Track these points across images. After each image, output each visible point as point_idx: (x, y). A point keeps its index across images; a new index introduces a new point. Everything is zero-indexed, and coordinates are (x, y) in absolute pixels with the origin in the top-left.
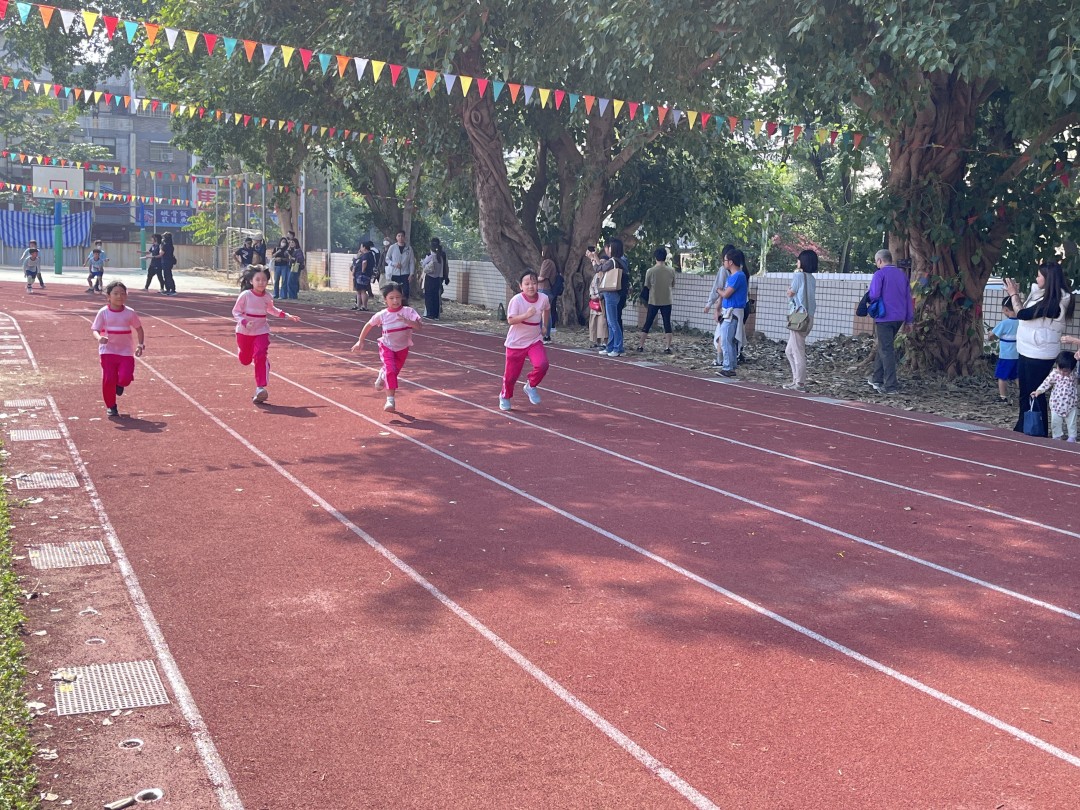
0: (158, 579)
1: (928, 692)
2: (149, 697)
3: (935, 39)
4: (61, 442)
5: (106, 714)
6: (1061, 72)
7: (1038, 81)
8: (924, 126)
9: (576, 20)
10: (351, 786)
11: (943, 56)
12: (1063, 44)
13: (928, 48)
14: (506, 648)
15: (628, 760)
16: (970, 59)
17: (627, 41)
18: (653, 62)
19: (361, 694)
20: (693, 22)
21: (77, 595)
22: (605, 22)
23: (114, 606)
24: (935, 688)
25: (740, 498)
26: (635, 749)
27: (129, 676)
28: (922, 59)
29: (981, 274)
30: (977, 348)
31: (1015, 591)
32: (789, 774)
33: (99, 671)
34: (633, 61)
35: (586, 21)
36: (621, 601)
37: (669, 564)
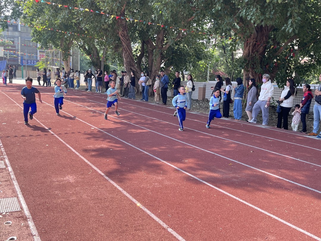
0: (20, 172)
1: (248, 205)
2: (15, 209)
5: (1, 214)
7: (283, 28)
8: (254, 39)
10: (75, 235)
14: (125, 193)
15: (159, 226)
19: (80, 207)
20: (185, 7)
23: (6, 181)
24: (250, 203)
26: (161, 223)
27: (9, 203)
31: (275, 175)
32: (206, 229)
36: (160, 178)
37: (175, 167)
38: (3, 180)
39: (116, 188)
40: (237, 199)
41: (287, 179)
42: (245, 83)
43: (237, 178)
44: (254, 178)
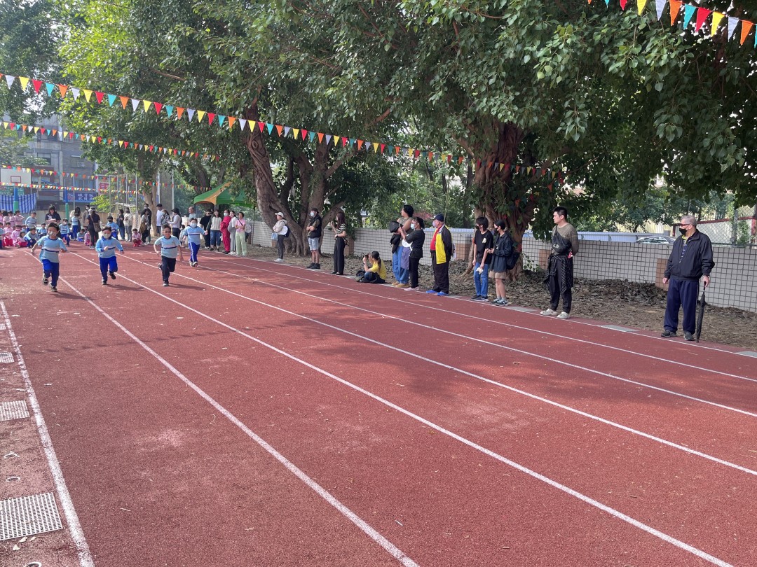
0: (61, 427)
2: (48, 524)
3: (507, 105)
4: (6, 332)
5: (15, 540)
6: (572, 124)
7: (560, 129)
8: (492, 153)
9: (310, 92)
11: (511, 114)
12: (573, 110)
13: (503, 110)
15: (381, 552)
16: (524, 117)
17: (341, 102)
18: (355, 115)
20: (376, 93)
21: (4, 442)
22: (330, 91)
23: (29, 450)
25: (417, 356)
26: (385, 543)
27: (35, 507)
28: (500, 116)
29: (522, 228)
30: (519, 267)
33: (13, 504)
34: (344, 114)
35: (317, 91)
37: (384, 401)
38: (23, 447)
39: (271, 457)
40: (527, 471)
41: (606, 419)
43: (511, 422)
44: (543, 420)
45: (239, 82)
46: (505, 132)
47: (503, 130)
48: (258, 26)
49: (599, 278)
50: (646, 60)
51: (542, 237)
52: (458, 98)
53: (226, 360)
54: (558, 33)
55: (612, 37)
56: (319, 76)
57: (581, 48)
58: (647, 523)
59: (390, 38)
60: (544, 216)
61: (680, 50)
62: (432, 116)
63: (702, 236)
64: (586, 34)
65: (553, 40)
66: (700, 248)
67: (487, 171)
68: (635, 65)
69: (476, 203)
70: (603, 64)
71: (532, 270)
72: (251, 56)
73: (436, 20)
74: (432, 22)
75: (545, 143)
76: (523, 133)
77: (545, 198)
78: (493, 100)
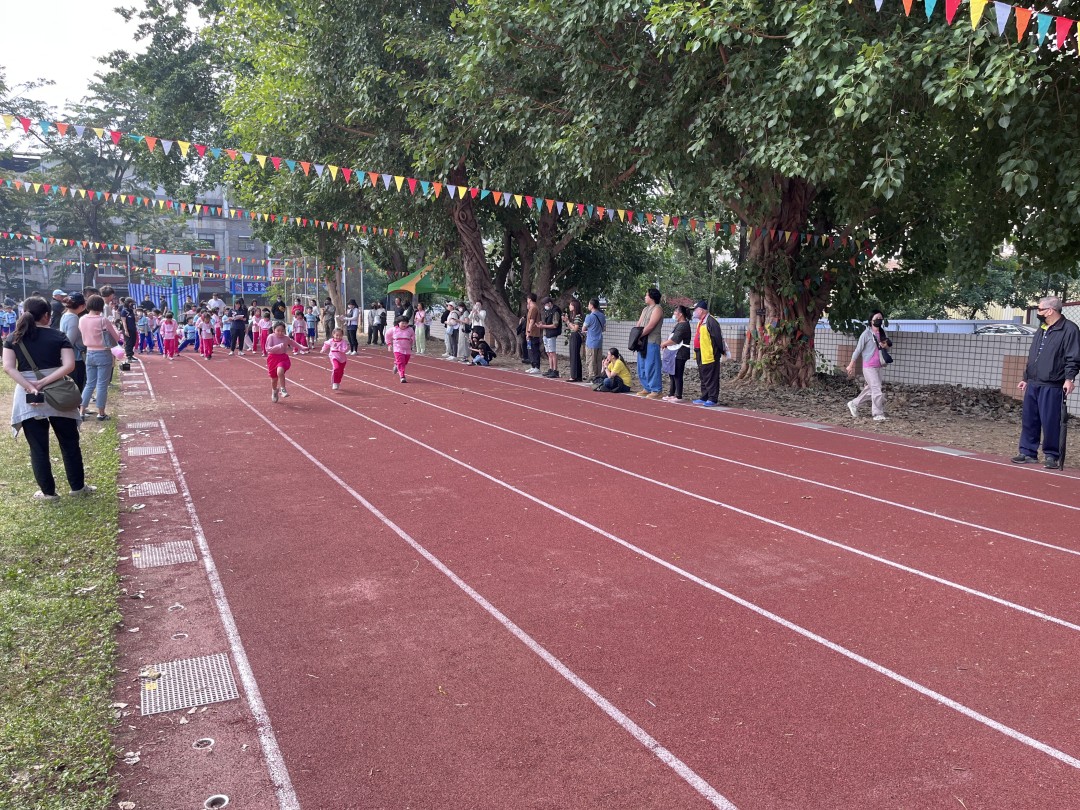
0: (234, 573)
1: (856, 659)
2: (221, 692)
3: (793, 154)
4: (166, 456)
5: (183, 712)
6: (883, 176)
7: (865, 183)
8: (773, 218)
9: (532, 146)
11: (799, 166)
12: (884, 156)
13: (787, 161)
14: (514, 629)
15: (629, 740)
16: (817, 169)
17: (573, 158)
18: (591, 174)
20: (618, 146)
21: (168, 591)
22: (557, 145)
23: (198, 601)
26: (633, 728)
27: (206, 672)
28: (783, 169)
29: (814, 317)
30: (811, 369)
31: (893, 561)
33: (180, 667)
34: (576, 172)
35: (542, 145)
36: (599, 581)
37: (631, 546)
38: (191, 597)
39: (488, 615)
40: (821, 640)
41: (929, 573)
42: (755, 322)
43: (799, 575)
44: (842, 573)
45: (442, 136)
46: (790, 190)
47: (787, 186)
48: (466, 65)
49: (921, 382)
50: (986, 86)
51: (842, 328)
52: (727, 147)
53: (430, 492)
54: (863, 54)
55: (939, 57)
56: (545, 126)
57: (893, 75)
58: (984, 713)
59: (636, 72)
60: (845, 301)
61: (1033, 72)
62: (690, 172)
63: (1067, 325)
64: (902, 53)
65: (856, 64)
66: (1063, 342)
67: (766, 242)
68: (970, 93)
69: (753, 284)
70: (926, 94)
71: (828, 372)
72: (458, 102)
73: (696, 46)
74: (691, 48)
75: (846, 204)
76: (815, 190)
77: (846, 277)
78: (773, 148)
